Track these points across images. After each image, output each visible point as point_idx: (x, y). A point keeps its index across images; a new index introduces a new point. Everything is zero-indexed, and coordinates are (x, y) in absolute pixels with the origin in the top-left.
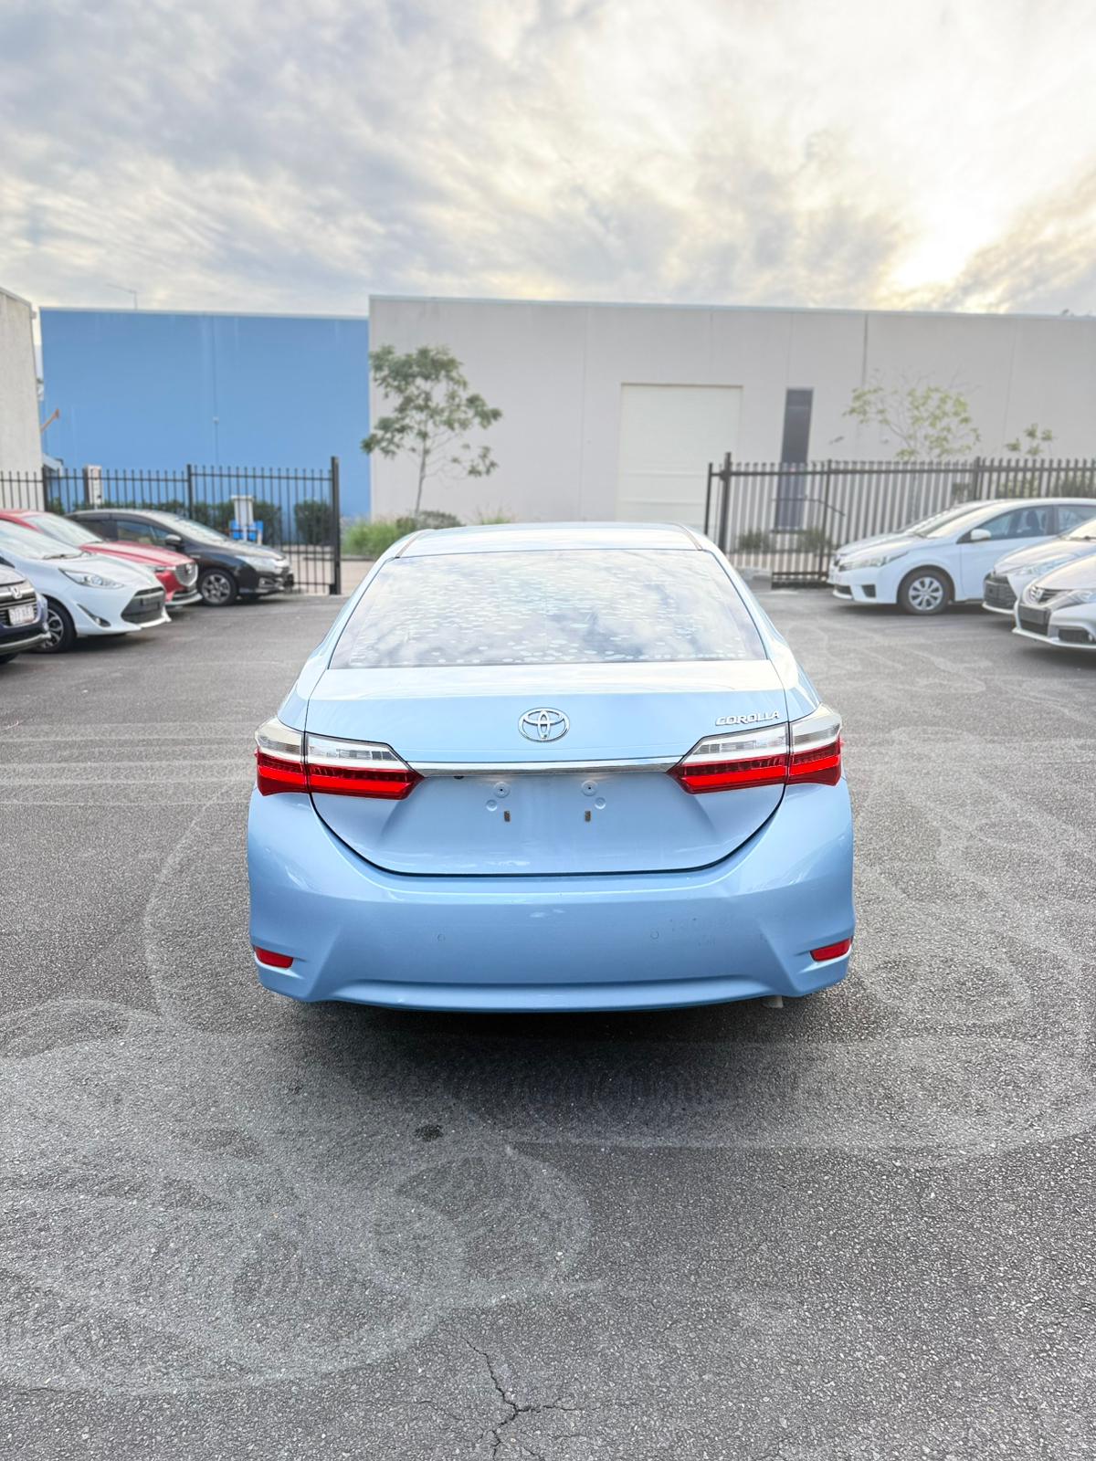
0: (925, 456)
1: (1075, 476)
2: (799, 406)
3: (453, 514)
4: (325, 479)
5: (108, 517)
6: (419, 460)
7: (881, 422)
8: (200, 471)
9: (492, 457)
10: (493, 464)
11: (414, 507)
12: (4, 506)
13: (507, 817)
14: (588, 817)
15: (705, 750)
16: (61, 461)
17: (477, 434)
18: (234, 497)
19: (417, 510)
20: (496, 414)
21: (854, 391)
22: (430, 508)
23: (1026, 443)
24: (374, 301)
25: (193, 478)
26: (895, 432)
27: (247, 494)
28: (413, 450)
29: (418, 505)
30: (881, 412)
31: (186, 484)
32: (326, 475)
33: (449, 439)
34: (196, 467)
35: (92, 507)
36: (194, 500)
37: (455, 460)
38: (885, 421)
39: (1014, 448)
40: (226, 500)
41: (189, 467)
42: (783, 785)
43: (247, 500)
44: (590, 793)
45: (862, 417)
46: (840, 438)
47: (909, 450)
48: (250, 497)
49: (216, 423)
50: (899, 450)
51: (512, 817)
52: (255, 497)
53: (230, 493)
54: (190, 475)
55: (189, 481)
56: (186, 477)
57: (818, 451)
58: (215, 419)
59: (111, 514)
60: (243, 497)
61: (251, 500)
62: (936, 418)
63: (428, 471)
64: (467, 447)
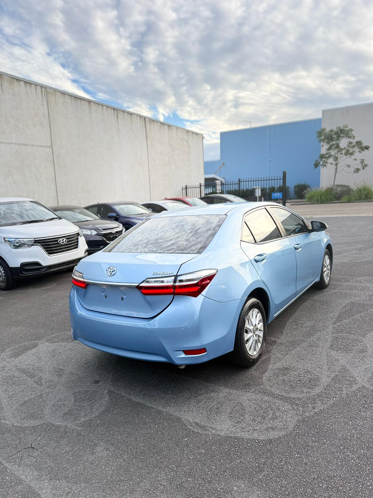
3: (348, 185)
4: (281, 179)
5: (212, 197)
6: (335, 167)
8: (242, 180)
9: (365, 162)
10: (366, 165)
11: (332, 184)
12: (183, 196)
13: (106, 297)
14: (122, 299)
15: (147, 282)
16: (224, 178)
17: (358, 155)
18: (255, 187)
19: (334, 185)
20: (367, 148)
22: (338, 184)
24: (324, 112)
25: (240, 183)
27: (259, 186)
28: (332, 164)
29: (334, 183)
31: (238, 185)
32: (282, 177)
33: (346, 158)
34: (241, 179)
35: (217, 193)
36: (240, 189)
37: (348, 166)
40: (252, 188)
41: (239, 179)
42: (173, 295)
43: (259, 188)
44: (122, 292)
48: (260, 187)
49: (270, 161)
51: (107, 297)
52: (261, 187)
53: (253, 186)
54: (239, 182)
55: (239, 184)
56: (238, 183)
58: (270, 160)
59: (213, 196)
60: (257, 187)
61: (260, 188)
63: (338, 170)
64: (356, 160)
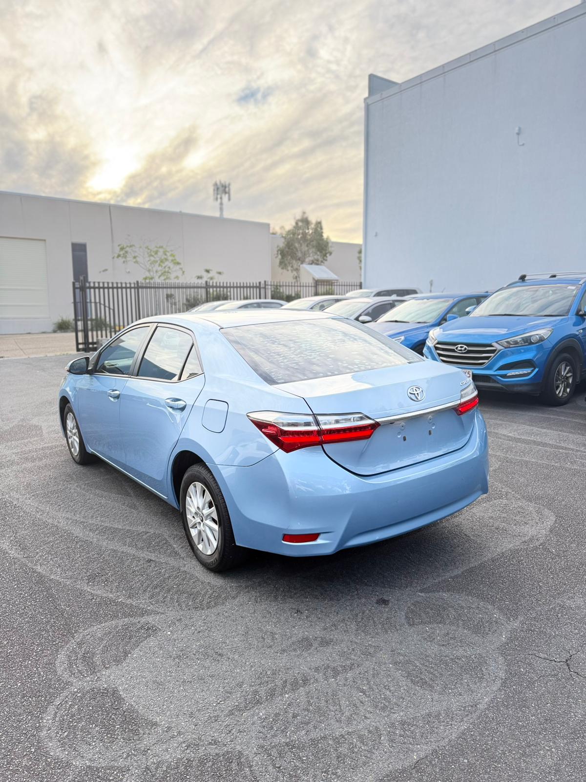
0: (158, 280)
1: (220, 291)
2: (79, 253)
7: (135, 262)
21: (119, 245)
23: (205, 274)
26: (142, 267)
30: (135, 257)
38: (136, 262)
39: (199, 277)
45: (124, 259)
46: (106, 270)
47: (150, 277)
50: (144, 276)
57: (94, 276)
62: (162, 261)
